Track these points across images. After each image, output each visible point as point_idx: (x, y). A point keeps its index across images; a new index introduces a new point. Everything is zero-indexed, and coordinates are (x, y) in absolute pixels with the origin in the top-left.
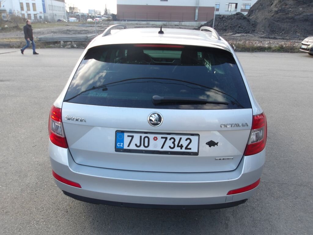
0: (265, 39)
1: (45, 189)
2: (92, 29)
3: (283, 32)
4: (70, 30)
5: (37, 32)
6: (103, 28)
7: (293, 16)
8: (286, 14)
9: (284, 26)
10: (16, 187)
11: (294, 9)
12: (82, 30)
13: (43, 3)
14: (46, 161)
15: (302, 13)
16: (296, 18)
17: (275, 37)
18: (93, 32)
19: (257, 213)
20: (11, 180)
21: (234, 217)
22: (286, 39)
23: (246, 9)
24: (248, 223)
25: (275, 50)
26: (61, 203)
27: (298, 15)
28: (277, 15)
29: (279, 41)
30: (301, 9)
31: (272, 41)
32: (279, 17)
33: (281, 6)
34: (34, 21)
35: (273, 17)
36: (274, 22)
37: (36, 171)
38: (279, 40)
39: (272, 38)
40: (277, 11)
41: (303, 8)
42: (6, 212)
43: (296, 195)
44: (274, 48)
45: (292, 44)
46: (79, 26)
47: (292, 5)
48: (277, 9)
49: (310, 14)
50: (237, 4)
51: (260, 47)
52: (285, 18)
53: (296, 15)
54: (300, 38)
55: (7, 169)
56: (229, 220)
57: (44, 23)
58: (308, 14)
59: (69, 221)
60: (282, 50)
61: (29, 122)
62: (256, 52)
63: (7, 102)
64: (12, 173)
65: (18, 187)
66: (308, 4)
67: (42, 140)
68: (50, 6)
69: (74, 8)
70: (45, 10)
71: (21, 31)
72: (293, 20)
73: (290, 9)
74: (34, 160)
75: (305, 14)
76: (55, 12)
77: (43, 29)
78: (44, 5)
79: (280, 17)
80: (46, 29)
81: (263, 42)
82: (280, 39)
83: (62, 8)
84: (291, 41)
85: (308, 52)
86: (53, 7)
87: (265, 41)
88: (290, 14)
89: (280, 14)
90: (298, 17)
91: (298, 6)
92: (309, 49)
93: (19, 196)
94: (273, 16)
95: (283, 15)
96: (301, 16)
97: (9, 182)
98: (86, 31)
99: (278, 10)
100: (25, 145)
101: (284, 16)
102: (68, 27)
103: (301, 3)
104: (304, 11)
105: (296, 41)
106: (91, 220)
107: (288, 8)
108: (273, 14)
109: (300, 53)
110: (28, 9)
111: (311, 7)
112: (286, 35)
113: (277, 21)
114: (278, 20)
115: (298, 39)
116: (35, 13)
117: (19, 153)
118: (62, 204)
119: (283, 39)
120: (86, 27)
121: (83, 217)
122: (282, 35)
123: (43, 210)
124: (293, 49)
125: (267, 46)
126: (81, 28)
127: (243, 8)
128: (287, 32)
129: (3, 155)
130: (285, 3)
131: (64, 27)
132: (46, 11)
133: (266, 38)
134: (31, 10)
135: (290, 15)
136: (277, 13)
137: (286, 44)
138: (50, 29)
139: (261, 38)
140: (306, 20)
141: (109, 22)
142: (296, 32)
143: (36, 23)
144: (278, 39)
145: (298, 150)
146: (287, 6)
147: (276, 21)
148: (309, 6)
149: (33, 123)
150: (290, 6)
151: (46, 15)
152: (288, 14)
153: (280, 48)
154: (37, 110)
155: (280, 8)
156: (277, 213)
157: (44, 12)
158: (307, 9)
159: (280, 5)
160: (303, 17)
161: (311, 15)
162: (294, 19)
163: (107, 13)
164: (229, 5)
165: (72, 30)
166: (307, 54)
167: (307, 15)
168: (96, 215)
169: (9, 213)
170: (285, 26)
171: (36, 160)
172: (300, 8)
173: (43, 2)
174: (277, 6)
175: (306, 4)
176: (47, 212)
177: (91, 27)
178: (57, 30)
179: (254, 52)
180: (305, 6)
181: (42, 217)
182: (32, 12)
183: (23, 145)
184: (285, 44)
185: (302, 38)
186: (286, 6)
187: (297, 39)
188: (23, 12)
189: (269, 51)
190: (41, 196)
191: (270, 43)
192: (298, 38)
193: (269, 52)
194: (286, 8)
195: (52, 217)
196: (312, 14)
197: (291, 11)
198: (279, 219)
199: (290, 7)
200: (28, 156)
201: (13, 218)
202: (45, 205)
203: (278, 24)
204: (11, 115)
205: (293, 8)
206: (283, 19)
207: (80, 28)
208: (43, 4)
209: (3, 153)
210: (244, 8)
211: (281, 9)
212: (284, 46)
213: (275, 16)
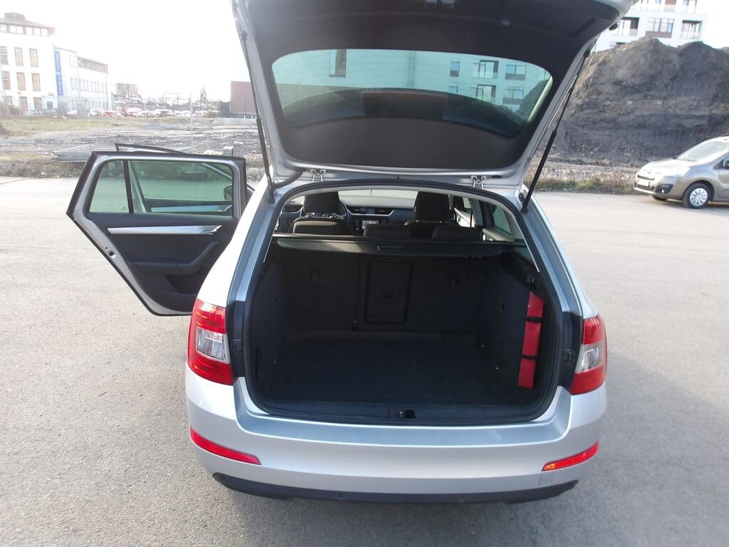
0: (560, 164)
1: (147, 481)
2: (174, 135)
3: (596, 149)
4: (125, 135)
5: (47, 140)
6: (202, 133)
7: (614, 116)
8: (600, 111)
9: (597, 136)
10: (83, 480)
11: (616, 103)
12: (152, 136)
13: (58, 73)
14: (137, 424)
15: (633, 110)
16: (620, 120)
17: (579, 161)
18: (179, 142)
19: (590, 518)
20: (69, 466)
21: (545, 527)
22: (604, 165)
23: (515, 98)
24: (574, 537)
25: (584, 187)
26: (189, 508)
27: (624, 114)
28: (582, 113)
29: (589, 169)
30: (630, 103)
31: (575, 168)
32: (585, 117)
33: (588, 96)
34: (35, 114)
35: (573, 117)
36: (576, 127)
37: (118, 445)
38: (589, 166)
39: (574, 162)
40: (581, 106)
41: (634, 100)
42: (75, 531)
43: (661, 483)
44: (581, 184)
45: (617, 175)
46: (145, 128)
47: (611, 95)
48: (580, 101)
49: (649, 113)
50: (494, 88)
51: (551, 180)
52: (599, 119)
53: (620, 114)
54: (632, 162)
55: (55, 443)
56: (537, 533)
57: (60, 118)
58: (645, 113)
59: (212, 543)
60: (597, 187)
61: (77, 344)
62: (544, 191)
63: (14, 300)
64: (68, 452)
65: (88, 480)
66: (643, 94)
67: (117, 381)
68: (73, 80)
69: (128, 86)
70: (62, 90)
71: (6, 136)
72: (615, 125)
73: (608, 103)
74: (110, 423)
75: (638, 113)
76: (84, 94)
77: (59, 133)
78: (59, 79)
79: (587, 118)
80: (66, 133)
81: (556, 171)
82: (591, 164)
83: (101, 85)
84: (615, 169)
85: (652, 192)
86: (79, 83)
87: (560, 167)
88: (608, 112)
89: (587, 111)
90: (626, 118)
91: (625, 96)
92: (653, 188)
93: (95, 498)
94: (572, 115)
95: (594, 114)
96: (631, 117)
97: (64, 469)
98: (163, 138)
99: (584, 104)
100: (81, 392)
101: (596, 117)
102: (117, 128)
103: (629, 90)
104: (636, 108)
105: (626, 169)
106: (259, 539)
107: (604, 100)
108: (573, 112)
109: (635, 194)
110: (22, 87)
111: (650, 99)
112: (602, 157)
113: (583, 126)
114: (583, 123)
115: (629, 164)
116: (38, 95)
117: (70, 408)
118: (191, 510)
119: (598, 164)
120: (161, 130)
121: (242, 536)
122: (593, 155)
123: (154, 524)
124: (620, 186)
125: (566, 178)
126: (150, 131)
127: (509, 96)
128: (604, 150)
129: (37, 413)
130: (597, 90)
131: (110, 129)
132: (64, 92)
133: (561, 161)
134: (27, 88)
135: (607, 115)
136: (582, 110)
137: (606, 176)
138: (76, 132)
139: (552, 160)
140: (642, 126)
141: (211, 119)
142: (621, 150)
143: (41, 118)
144: (587, 164)
145: (654, 396)
146: (602, 97)
147: (579, 126)
148: (645, 97)
149: (87, 344)
150: (606, 96)
151: (64, 100)
152: (605, 112)
153: (594, 183)
154: (88, 316)
155: (587, 100)
156: (628, 516)
157: (59, 94)
158: (643, 104)
159: (586, 93)
160: (634, 120)
161: (651, 115)
162: (616, 123)
163: (205, 98)
164: (477, 89)
165: (128, 135)
166: (651, 199)
167: (643, 116)
168: (269, 530)
169: (81, 532)
170: (601, 138)
171: (114, 422)
172: (629, 100)
173: (57, 70)
174: (581, 94)
175: (639, 92)
176: (163, 528)
177: (173, 129)
178: (95, 136)
179: (540, 191)
180: (637, 96)
181: (155, 537)
182: (30, 94)
183: (76, 392)
184: (602, 175)
185: (636, 162)
186: (599, 95)
187: (625, 165)
188: (8, 93)
189: (570, 189)
190: (142, 496)
191: (571, 173)
192: (628, 162)
193: (570, 192)
194: (600, 100)
195: (176, 537)
196: (652, 113)
197: (609, 105)
198: (633, 527)
199: (607, 99)
200: (93, 415)
201: (93, 541)
202: (155, 514)
203: (586, 131)
204: (31, 328)
205: (614, 100)
206: (594, 123)
207: (147, 131)
208: (57, 76)
209: (35, 409)
210: (511, 97)
211: (589, 102)
212: (602, 180)
213: (577, 115)
